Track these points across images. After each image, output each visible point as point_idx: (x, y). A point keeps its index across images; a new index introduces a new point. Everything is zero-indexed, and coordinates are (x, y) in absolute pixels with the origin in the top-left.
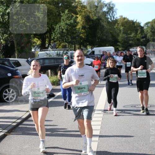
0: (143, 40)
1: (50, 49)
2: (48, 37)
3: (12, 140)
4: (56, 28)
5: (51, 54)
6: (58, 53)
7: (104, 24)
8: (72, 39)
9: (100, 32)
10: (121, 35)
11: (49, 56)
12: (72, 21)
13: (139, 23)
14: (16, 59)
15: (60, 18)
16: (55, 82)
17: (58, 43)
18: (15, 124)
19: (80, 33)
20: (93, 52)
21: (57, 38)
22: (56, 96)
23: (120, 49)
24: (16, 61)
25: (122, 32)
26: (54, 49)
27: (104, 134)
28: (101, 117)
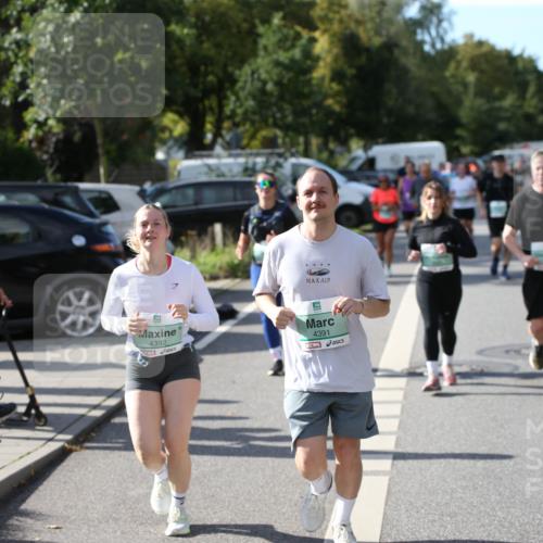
1: (218, 149)
2: (211, 109)
3: (90, 469)
4: (240, 76)
5: (224, 169)
6: (250, 165)
7: (410, 62)
8: (296, 114)
9: (394, 90)
10: (467, 103)
11: (218, 176)
12: (297, 53)
13: (532, 61)
14: (102, 186)
15: (255, 42)
16: (238, 265)
17: (247, 131)
18: (98, 413)
19: (326, 96)
20: (371, 162)
21: (245, 113)
22: (241, 316)
23: (465, 150)
24: (100, 192)
25: (472, 90)
26: (234, 152)
27: (410, 450)
28: (401, 389)
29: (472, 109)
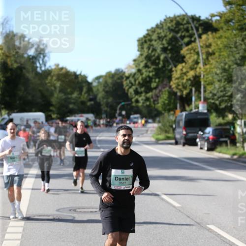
0: (91, 105)
7: (30, 76)
9: (23, 89)
10: (56, 95)
13: (85, 77)
20: (11, 120)
23: (54, 116)
25: (58, 90)
28: (22, 227)
29: (57, 98)
